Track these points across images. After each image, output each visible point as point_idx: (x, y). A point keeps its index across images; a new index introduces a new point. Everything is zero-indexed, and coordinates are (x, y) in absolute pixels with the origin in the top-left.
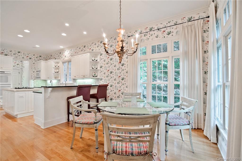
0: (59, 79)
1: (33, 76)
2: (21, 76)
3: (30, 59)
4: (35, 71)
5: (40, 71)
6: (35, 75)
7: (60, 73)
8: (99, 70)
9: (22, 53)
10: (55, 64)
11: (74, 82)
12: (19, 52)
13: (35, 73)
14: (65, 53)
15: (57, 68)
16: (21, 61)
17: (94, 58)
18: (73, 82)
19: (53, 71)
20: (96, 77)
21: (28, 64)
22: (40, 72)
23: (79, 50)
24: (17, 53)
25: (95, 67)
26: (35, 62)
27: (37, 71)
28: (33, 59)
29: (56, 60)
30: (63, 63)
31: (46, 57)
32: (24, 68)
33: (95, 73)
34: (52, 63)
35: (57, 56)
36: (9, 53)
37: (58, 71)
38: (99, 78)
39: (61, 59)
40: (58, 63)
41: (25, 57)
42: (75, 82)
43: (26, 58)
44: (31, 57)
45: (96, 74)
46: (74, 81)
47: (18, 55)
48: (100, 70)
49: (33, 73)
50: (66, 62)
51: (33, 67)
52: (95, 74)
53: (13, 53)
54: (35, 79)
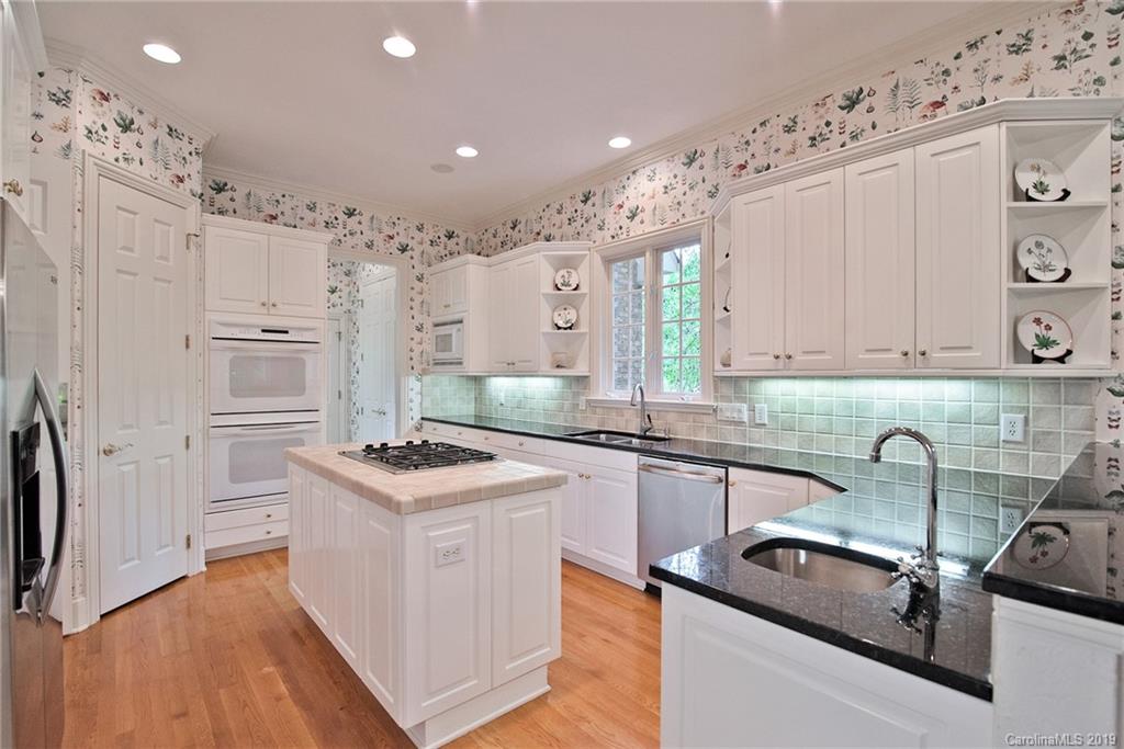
0: (581, 369)
1: (415, 355)
2: (349, 351)
3: (403, 249)
4: (428, 325)
5: (461, 322)
6: (429, 347)
7: (583, 329)
8: (1095, 291)
9: (365, 219)
10: (552, 271)
11: (727, 399)
12: (350, 213)
13: (429, 335)
14: (630, 192)
15: (566, 295)
16: (348, 274)
17: (1034, 177)
18: (716, 398)
19: (545, 316)
20: (1061, 360)
21: (392, 283)
22: (459, 325)
23: (786, 141)
24: (342, 217)
25: (1046, 268)
26: (427, 272)
27: (436, 325)
28: (416, 254)
29: (561, 248)
30: (608, 261)
31: (475, 238)
32: (360, 310)
33: (1038, 321)
34: (534, 264)
35: (557, 219)
36: (302, 219)
37: (572, 315)
38: (1100, 379)
39: (598, 235)
40: (568, 263)
41: (379, 240)
42: (743, 400)
43: (381, 244)
44: (404, 241)
45: (1052, 335)
46: (726, 390)
47: (346, 231)
48: (1108, 295)
49: (417, 336)
50: (642, 254)
51: (418, 299)
52: (1041, 330)
53: (321, 220)
54: (424, 372)
